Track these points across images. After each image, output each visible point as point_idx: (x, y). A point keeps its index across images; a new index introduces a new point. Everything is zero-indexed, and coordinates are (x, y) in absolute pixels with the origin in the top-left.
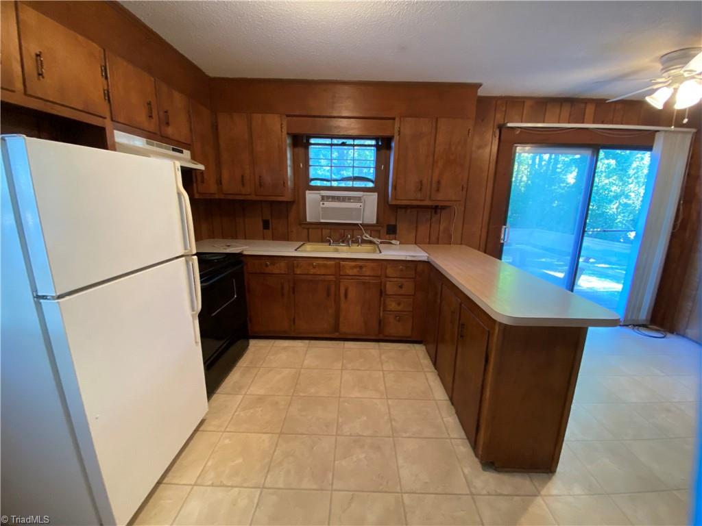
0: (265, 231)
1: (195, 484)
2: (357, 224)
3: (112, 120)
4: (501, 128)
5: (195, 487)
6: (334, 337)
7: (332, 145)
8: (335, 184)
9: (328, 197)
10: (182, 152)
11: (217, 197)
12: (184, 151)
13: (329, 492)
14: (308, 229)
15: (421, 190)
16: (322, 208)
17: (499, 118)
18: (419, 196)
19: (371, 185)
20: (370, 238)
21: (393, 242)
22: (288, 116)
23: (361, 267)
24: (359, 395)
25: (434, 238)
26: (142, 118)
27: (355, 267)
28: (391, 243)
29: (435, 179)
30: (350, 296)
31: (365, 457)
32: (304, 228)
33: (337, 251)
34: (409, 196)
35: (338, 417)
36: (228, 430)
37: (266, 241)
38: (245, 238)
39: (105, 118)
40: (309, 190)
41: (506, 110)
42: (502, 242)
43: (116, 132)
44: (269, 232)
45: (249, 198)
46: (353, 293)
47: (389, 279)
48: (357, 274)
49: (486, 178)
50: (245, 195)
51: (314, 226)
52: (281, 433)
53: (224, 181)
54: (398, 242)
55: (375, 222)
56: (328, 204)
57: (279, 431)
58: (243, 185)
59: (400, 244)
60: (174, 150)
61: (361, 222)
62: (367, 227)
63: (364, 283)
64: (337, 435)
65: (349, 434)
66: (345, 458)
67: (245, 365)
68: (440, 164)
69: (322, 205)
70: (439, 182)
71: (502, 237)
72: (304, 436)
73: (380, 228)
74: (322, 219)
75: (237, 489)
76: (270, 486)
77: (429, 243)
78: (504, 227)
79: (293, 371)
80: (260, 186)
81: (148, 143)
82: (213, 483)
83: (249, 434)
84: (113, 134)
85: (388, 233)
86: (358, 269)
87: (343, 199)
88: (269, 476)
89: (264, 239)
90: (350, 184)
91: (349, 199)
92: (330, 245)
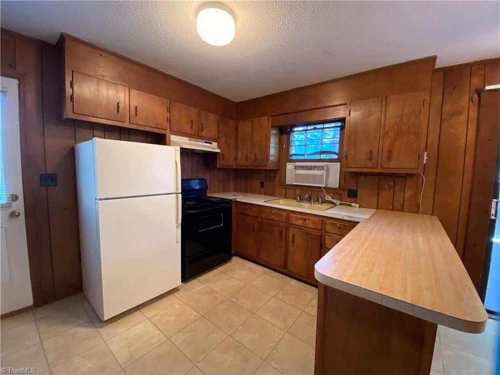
0: (261, 189)
1: (148, 319)
2: (320, 187)
3: (170, 131)
4: (480, 92)
5: (148, 320)
6: (283, 271)
7: (306, 130)
8: (306, 157)
9: (299, 167)
10: (212, 144)
11: (234, 167)
12: (213, 143)
13: (193, 365)
14: (286, 189)
15: (371, 159)
16: (295, 174)
17: (476, 81)
18: (370, 164)
19: (336, 157)
20: (330, 199)
21: (353, 204)
22: (272, 116)
23: (305, 220)
24: (268, 319)
25: (398, 205)
26: (187, 128)
27: (301, 219)
28: (351, 206)
29: (386, 149)
30: (296, 241)
31: (232, 361)
32: (283, 188)
33: (300, 206)
34: (360, 164)
35: (241, 325)
36: (184, 300)
37: (261, 195)
38: (251, 193)
39: (166, 130)
40: (289, 162)
41: (484, 75)
42: (493, 217)
43: (172, 136)
44: (263, 190)
45: (249, 168)
46: (298, 239)
47: (328, 234)
48: (302, 225)
49: (464, 145)
50: (247, 166)
51: (290, 187)
52: (203, 316)
53: (239, 159)
54: (358, 206)
55: (338, 187)
56: (299, 172)
57: (203, 315)
58: (247, 160)
59: (359, 207)
60: (206, 142)
61: (323, 186)
62: (328, 190)
63: (307, 234)
64: (230, 336)
65: (237, 339)
66: (221, 352)
67: (221, 270)
68: (391, 135)
69: (294, 173)
70: (390, 152)
71: (493, 212)
72: (212, 325)
73: (341, 192)
74: (295, 182)
75: (159, 331)
76: (172, 340)
77: (392, 210)
78: (495, 200)
79: (243, 284)
80: (255, 160)
81: (189, 140)
82: (154, 322)
83: (189, 308)
84: (170, 136)
85: (348, 197)
86: (303, 221)
87: (310, 168)
88: (176, 335)
89: (260, 194)
90: (317, 157)
91: (314, 168)
92: (297, 201)
